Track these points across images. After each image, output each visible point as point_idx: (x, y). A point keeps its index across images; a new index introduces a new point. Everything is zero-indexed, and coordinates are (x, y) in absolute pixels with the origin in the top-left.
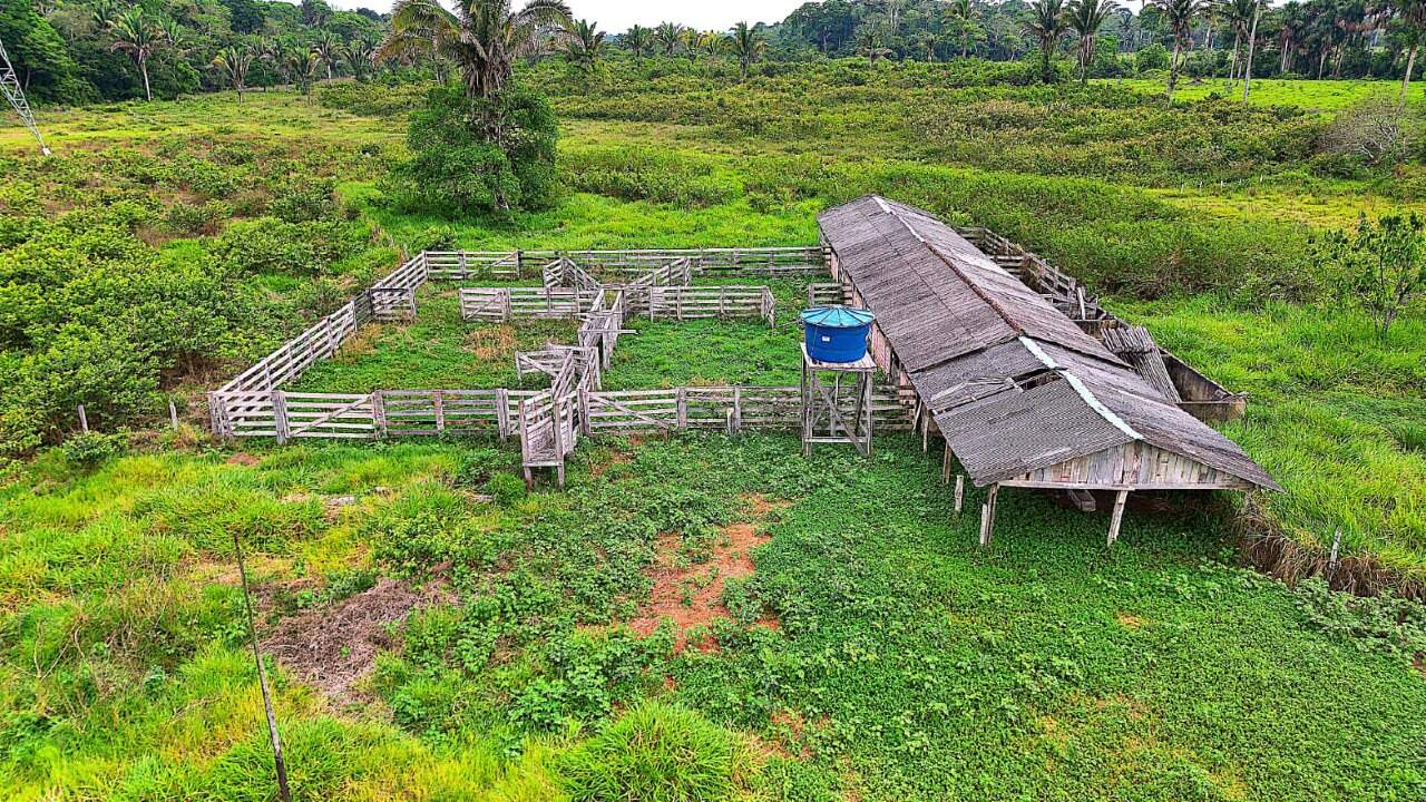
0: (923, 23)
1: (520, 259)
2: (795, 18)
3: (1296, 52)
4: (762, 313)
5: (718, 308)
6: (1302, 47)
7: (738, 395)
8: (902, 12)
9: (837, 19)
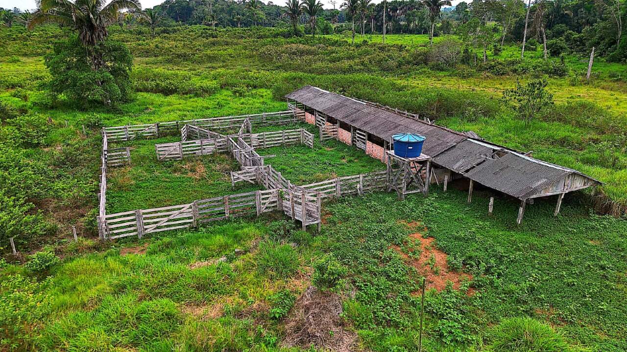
0: (222, 10)
1: (158, 127)
2: (163, 7)
3: (376, 24)
4: (302, 141)
5: (281, 141)
6: (378, 22)
7: (361, 178)
8: (213, 5)
9: (183, 8)
